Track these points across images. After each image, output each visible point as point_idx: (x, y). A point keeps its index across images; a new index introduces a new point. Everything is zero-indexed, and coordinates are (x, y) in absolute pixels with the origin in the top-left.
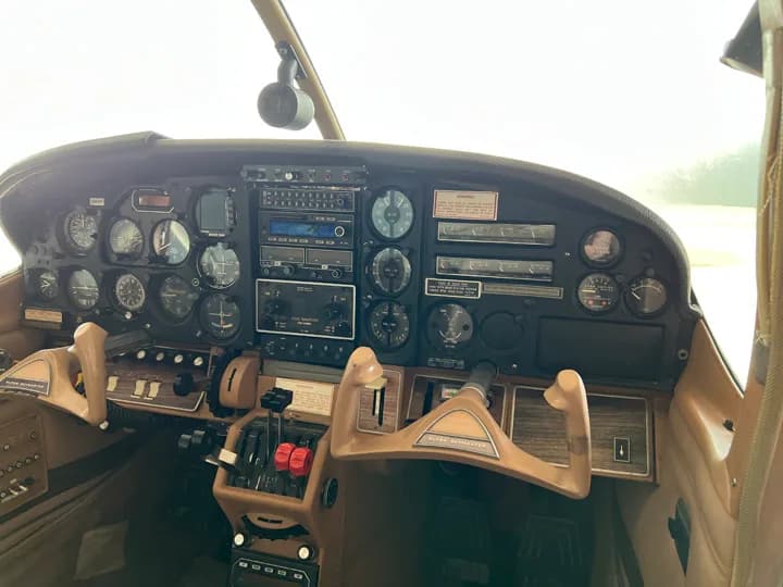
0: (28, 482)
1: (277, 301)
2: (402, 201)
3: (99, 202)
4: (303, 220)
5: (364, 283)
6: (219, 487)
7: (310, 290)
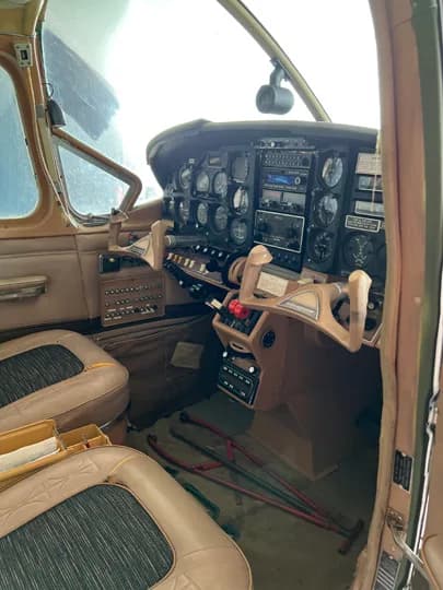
0: (155, 308)
1: (265, 224)
2: (339, 162)
3: (192, 161)
4: (282, 173)
5: (311, 216)
6: (215, 322)
7: (281, 219)
